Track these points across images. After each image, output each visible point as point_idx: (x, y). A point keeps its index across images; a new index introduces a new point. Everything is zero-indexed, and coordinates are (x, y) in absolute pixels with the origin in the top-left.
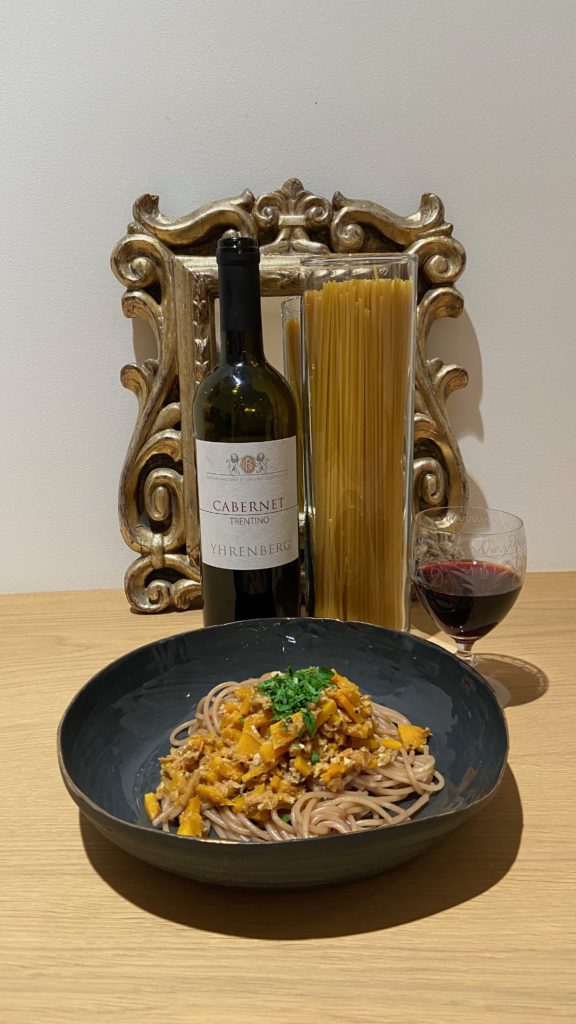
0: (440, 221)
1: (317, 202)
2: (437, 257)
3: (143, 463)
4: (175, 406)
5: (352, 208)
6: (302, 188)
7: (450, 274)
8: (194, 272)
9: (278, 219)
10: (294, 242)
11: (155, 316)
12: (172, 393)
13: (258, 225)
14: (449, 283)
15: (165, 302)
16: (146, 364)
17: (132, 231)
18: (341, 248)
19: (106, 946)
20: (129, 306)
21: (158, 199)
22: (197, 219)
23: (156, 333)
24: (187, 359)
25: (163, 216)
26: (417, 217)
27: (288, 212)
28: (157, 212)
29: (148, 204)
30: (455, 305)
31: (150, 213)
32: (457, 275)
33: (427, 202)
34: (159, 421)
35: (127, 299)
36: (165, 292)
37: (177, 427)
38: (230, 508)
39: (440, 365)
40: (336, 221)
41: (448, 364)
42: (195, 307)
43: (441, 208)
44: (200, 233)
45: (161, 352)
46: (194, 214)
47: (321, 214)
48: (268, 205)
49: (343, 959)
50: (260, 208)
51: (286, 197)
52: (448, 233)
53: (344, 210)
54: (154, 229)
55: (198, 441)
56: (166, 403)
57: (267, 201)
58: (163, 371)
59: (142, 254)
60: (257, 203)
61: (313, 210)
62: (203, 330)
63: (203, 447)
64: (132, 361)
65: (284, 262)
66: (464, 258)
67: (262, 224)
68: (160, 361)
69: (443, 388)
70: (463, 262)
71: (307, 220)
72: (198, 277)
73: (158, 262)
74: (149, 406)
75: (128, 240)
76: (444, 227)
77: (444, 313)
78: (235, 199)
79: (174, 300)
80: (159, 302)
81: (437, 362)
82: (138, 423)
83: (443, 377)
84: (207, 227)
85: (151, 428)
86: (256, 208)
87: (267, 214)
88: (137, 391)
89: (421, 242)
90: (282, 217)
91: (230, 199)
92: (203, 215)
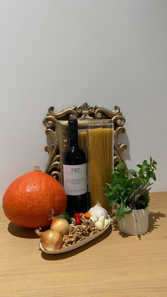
0: (119, 112)
1: (91, 108)
2: (119, 120)
3: (50, 170)
4: (58, 156)
5: (99, 109)
6: (87, 105)
7: (122, 124)
8: (64, 124)
9: (82, 112)
10: (86, 117)
11: (53, 134)
12: (57, 152)
13: (78, 113)
14: (122, 126)
15: (56, 131)
16: (51, 146)
17: (48, 115)
18: (97, 118)
20: (47, 132)
21: (54, 107)
22: (64, 112)
23: (54, 138)
24: (61, 145)
25: (55, 111)
26: (114, 111)
27: (85, 110)
29: (52, 109)
30: (123, 131)
31: (52, 111)
32: (124, 124)
33: (116, 108)
34: (54, 159)
36: (56, 128)
37: (59, 161)
38: (71, 180)
39: (121, 144)
40: (96, 112)
41: (123, 144)
42: (64, 133)
43: (119, 109)
44: (64, 115)
45: (55, 143)
47: (92, 111)
48: (80, 109)
50: (78, 109)
51: (84, 107)
52: (121, 115)
53: (97, 110)
54: (54, 114)
55: (63, 165)
56: (56, 155)
58: (55, 148)
59: (50, 120)
61: (90, 110)
62: (66, 138)
63: (65, 166)
65: (84, 122)
66: (125, 120)
68: (55, 145)
69: (121, 150)
71: (89, 112)
72: (65, 126)
73: (54, 122)
74: (52, 156)
75: (47, 117)
77: (121, 132)
78: (72, 107)
79: (58, 131)
80: (54, 131)
82: (49, 160)
83: (122, 147)
84: (66, 114)
85: (52, 161)
87: (80, 111)
88: (49, 153)
89: (115, 117)
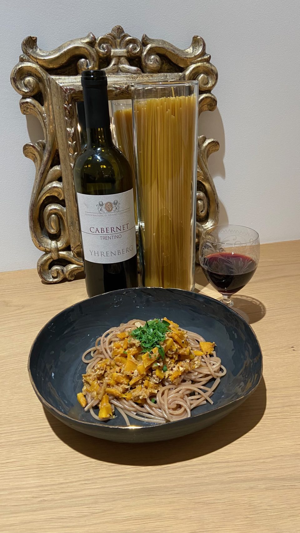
0: (203, 53)
1: (133, 41)
2: (202, 75)
3: (42, 201)
4: (57, 168)
5: (154, 45)
6: (123, 32)
7: (209, 85)
8: (63, 86)
9: (111, 52)
10: (121, 66)
11: (41, 114)
12: (55, 160)
13: (99, 56)
14: (209, 91)
15: (46, 104)
16: (38, 143)
17: (22, 60)
18: (148, 70)
19: (74, 480)
20: (24, 107)
21: (36, 39)
22: (62, 52)
23: (42, 124)
24: (63, 140)
25: (40, 50)
26: (190, 50)
27: (116, 48)
28: (37, 47)
29: (31, 43)
30: (212, 104)
31: (32, 48)
32: (214, 86)
33: (196, 41)
34: (49, 177)
35: (23, 103)
36: (46, 98)
37: (60, 180)
38: (100, 231)
39: (204, 139)
40: (145, 53)
41: (209, 139)
42: (66, 108)
43: (204, 45)
44: (64, 61)
45: (47, 135)
46: (59, 49)
47: (135, 49)
48: (104, 43)
49: (194, 471)
50: (100, 44)
51: (114, 38)
52: (208, 60)
53: (149, 46)
54: (36, 58)
55: (78, 193)
56: (52, 166)
57: (103, 41)
58: (48, 147)
59: (30, 74)
60: (98, 42)
61: (131, 46)
62: (71, 123)
63: (81, 197)
64: (28, 141)
65: (116, 79)
66: (217, 75)
67: (101, 55)
68: (47, 141)
69: (206, 152)
70: (217, 79)
71: (128, 52)
72: (66, 89)
73: (40, 80)
74: (42, 168)
75: (20, 66)
76: (206, 57)
77: (207, 109)
78: (84, 38)
79: (52, 104)
80: (42, 105)
81: (203, 137)
82: (36, 179)
83: (206, 146)
84: (68, 57)
85: (44, 181)
86: (97, 45)
87: (104, 49)
88: (35, 160)
89: (193, 66)
90: (112, 50)
91: (81, 39)
92: (65, 50)
